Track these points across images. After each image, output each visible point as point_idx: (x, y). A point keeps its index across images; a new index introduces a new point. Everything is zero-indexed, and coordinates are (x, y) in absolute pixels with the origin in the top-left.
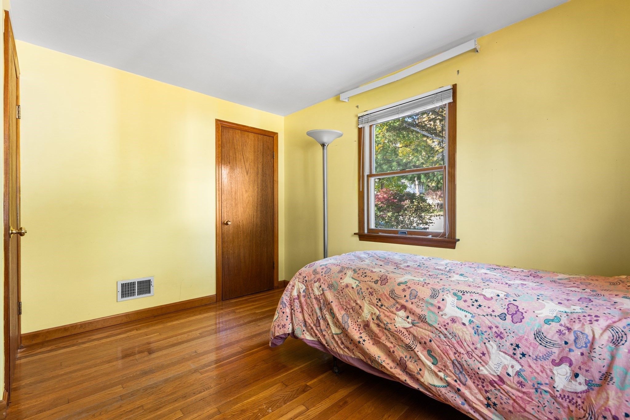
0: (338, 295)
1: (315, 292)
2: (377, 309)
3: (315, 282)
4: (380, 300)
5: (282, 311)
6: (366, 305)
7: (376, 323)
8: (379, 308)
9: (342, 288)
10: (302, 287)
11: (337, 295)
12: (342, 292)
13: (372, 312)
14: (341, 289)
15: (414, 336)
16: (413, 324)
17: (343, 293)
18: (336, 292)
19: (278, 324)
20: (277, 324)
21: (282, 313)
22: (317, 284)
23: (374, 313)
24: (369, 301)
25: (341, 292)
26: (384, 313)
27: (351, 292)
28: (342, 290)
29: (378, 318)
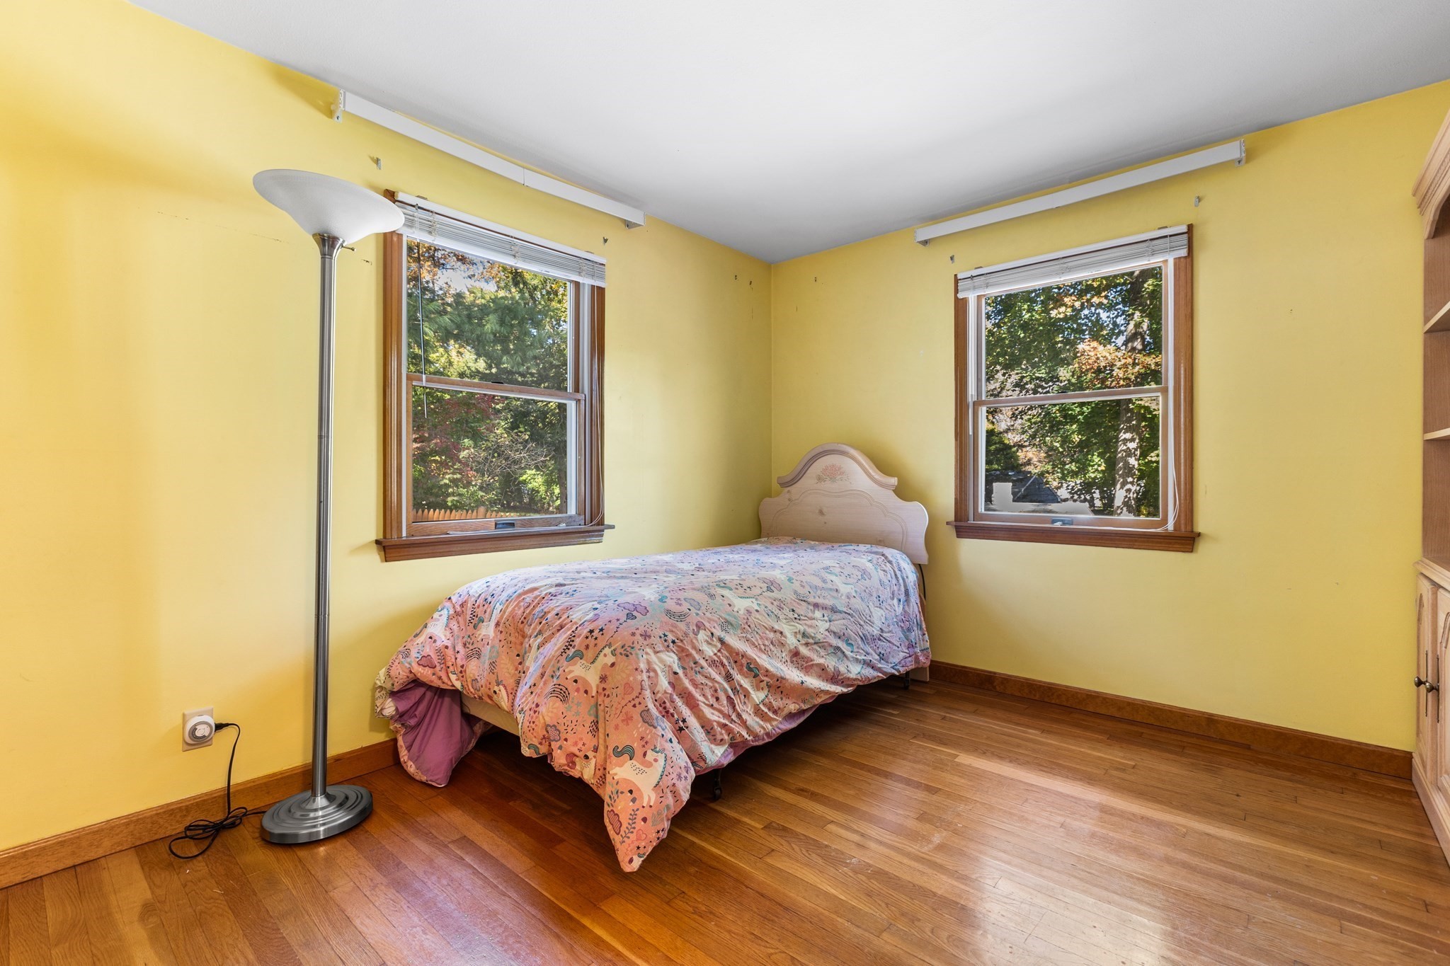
0: (745, 635)
1: (705, 652)
2: (798, 623)
3: (696, 634)
4: (793, 611)
5: (666, 741)
6: (784, 626)
7: (804, 642)
8: (799, 622)
9: (744, 619)
10: (672, 659)
11: (742, 635)
12: (749, 626)
13: (795, 631)
14: (745, 621)
15: (834, 633)
16: (830, 621)
17: (751, 626)
18: (739, 631)
19: (675, 774)
20: (674, 776)
21: (669, 744)
22: (702, 635)
23: (797, 631)
24: (786, 619)
25: (747, 627)
26: (806, 624)
27: (760, 618)
28: (747, 623)
29: (804, 635)
